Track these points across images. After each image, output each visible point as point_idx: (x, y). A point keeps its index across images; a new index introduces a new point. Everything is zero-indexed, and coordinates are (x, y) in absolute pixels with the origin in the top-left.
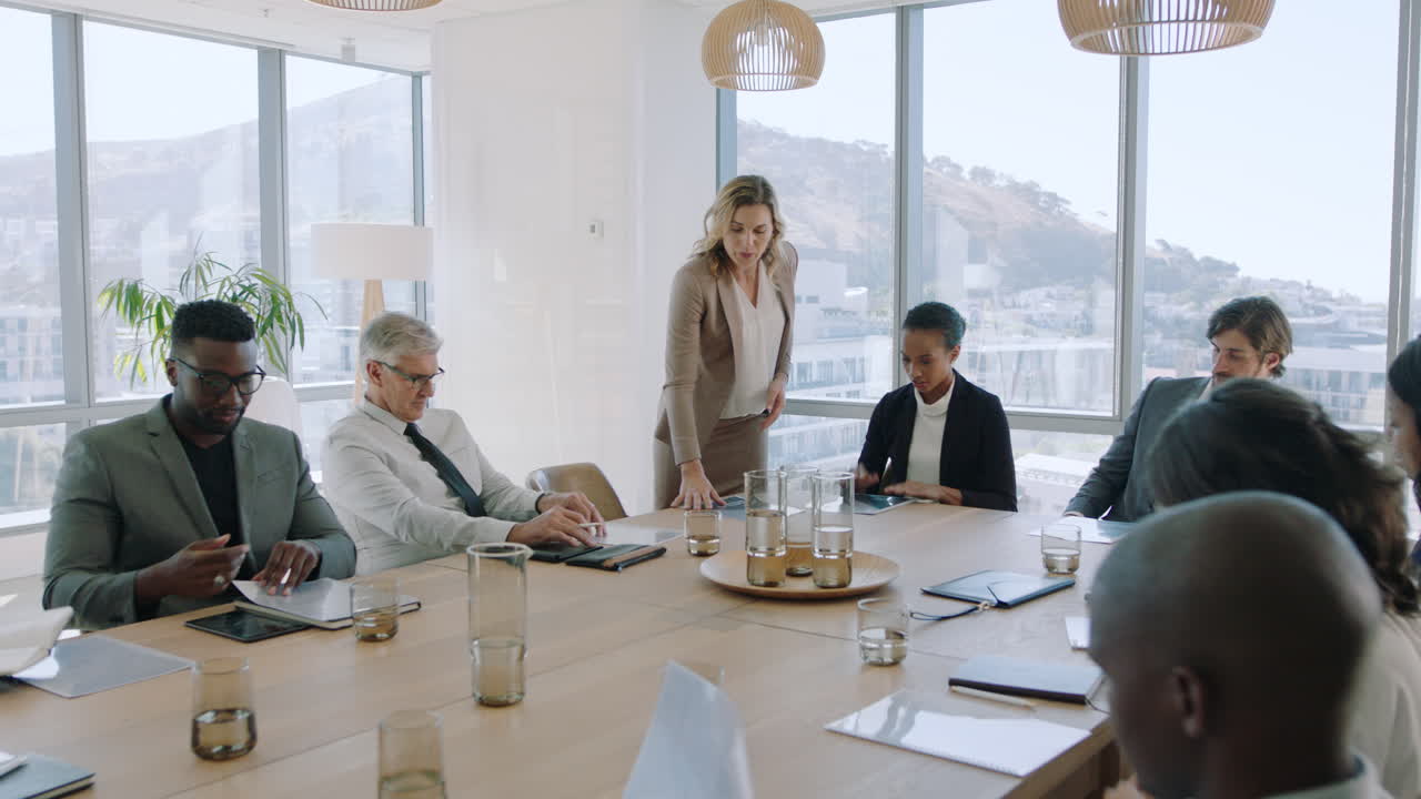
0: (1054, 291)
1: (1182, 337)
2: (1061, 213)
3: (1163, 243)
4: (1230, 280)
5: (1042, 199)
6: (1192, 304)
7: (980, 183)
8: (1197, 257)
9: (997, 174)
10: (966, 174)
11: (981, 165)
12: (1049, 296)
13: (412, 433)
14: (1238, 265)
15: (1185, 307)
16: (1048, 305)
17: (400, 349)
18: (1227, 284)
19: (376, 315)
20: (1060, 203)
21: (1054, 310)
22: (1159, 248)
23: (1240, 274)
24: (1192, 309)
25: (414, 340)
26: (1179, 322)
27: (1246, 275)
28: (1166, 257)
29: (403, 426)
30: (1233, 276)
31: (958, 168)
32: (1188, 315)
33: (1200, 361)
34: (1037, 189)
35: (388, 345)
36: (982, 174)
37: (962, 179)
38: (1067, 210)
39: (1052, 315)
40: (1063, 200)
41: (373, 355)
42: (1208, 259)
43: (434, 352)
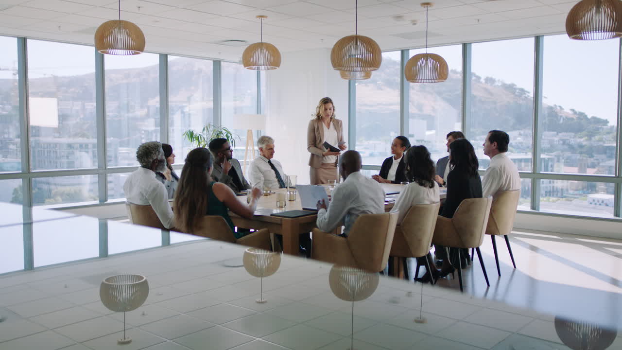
0: (522, 132)
1: (581, 153)
2: (525, 97)
3: (573, 110)
4: (605, 127)
5: (517, 91)
6: (586, 138)
7: (489, 84)
8: (589, 117)
9: (497, 79)
10: (482, 80)
11: (490, 76)
12: (520, 135)
13: (270, 162)
14: (608, 120)
15: (582, 140)
16: (519, 138)
17: (266, 144)
18: (603, 129)
19: (260, 137)
20: (525, 93)
21: (522, 141)
22: (571, 112)
23: (609, 125)
24: (587, 140)
25: (268, 141)
26: (581, 146)
27: (612, 125)
28: (575, 117)
29: (268, 161)
30: (606, 125)
31: (479, 78)
32: (584, 143)
33: (589, 164)
34: (515, 87)
35: (263, 143)
36: (490, 80)
37: (481, 83)
38: (528, 96)
39: (521, 143)
40: (526, 91)
41: (260, 146)
42: (594, 118)
43: (273, 143)
